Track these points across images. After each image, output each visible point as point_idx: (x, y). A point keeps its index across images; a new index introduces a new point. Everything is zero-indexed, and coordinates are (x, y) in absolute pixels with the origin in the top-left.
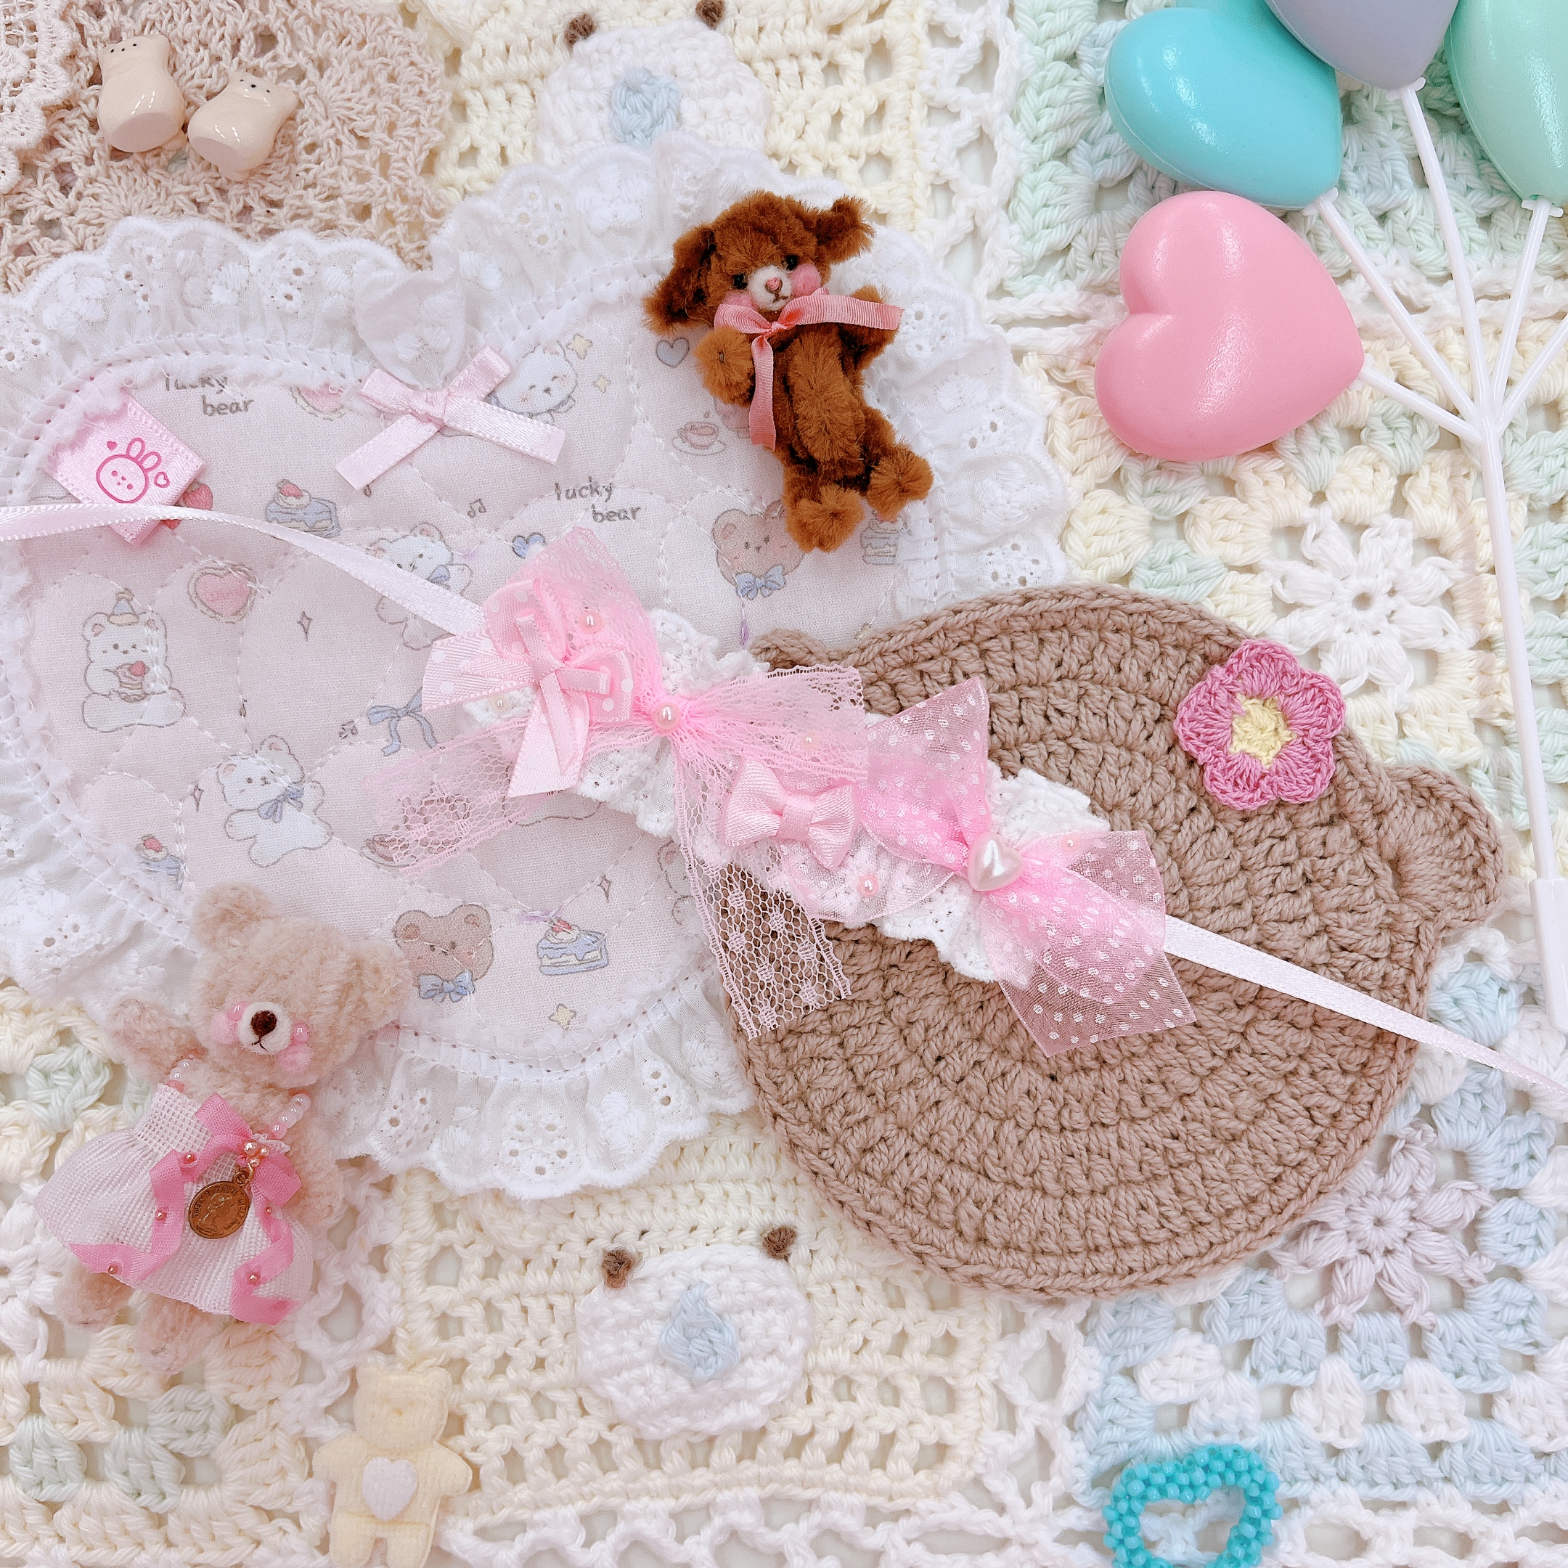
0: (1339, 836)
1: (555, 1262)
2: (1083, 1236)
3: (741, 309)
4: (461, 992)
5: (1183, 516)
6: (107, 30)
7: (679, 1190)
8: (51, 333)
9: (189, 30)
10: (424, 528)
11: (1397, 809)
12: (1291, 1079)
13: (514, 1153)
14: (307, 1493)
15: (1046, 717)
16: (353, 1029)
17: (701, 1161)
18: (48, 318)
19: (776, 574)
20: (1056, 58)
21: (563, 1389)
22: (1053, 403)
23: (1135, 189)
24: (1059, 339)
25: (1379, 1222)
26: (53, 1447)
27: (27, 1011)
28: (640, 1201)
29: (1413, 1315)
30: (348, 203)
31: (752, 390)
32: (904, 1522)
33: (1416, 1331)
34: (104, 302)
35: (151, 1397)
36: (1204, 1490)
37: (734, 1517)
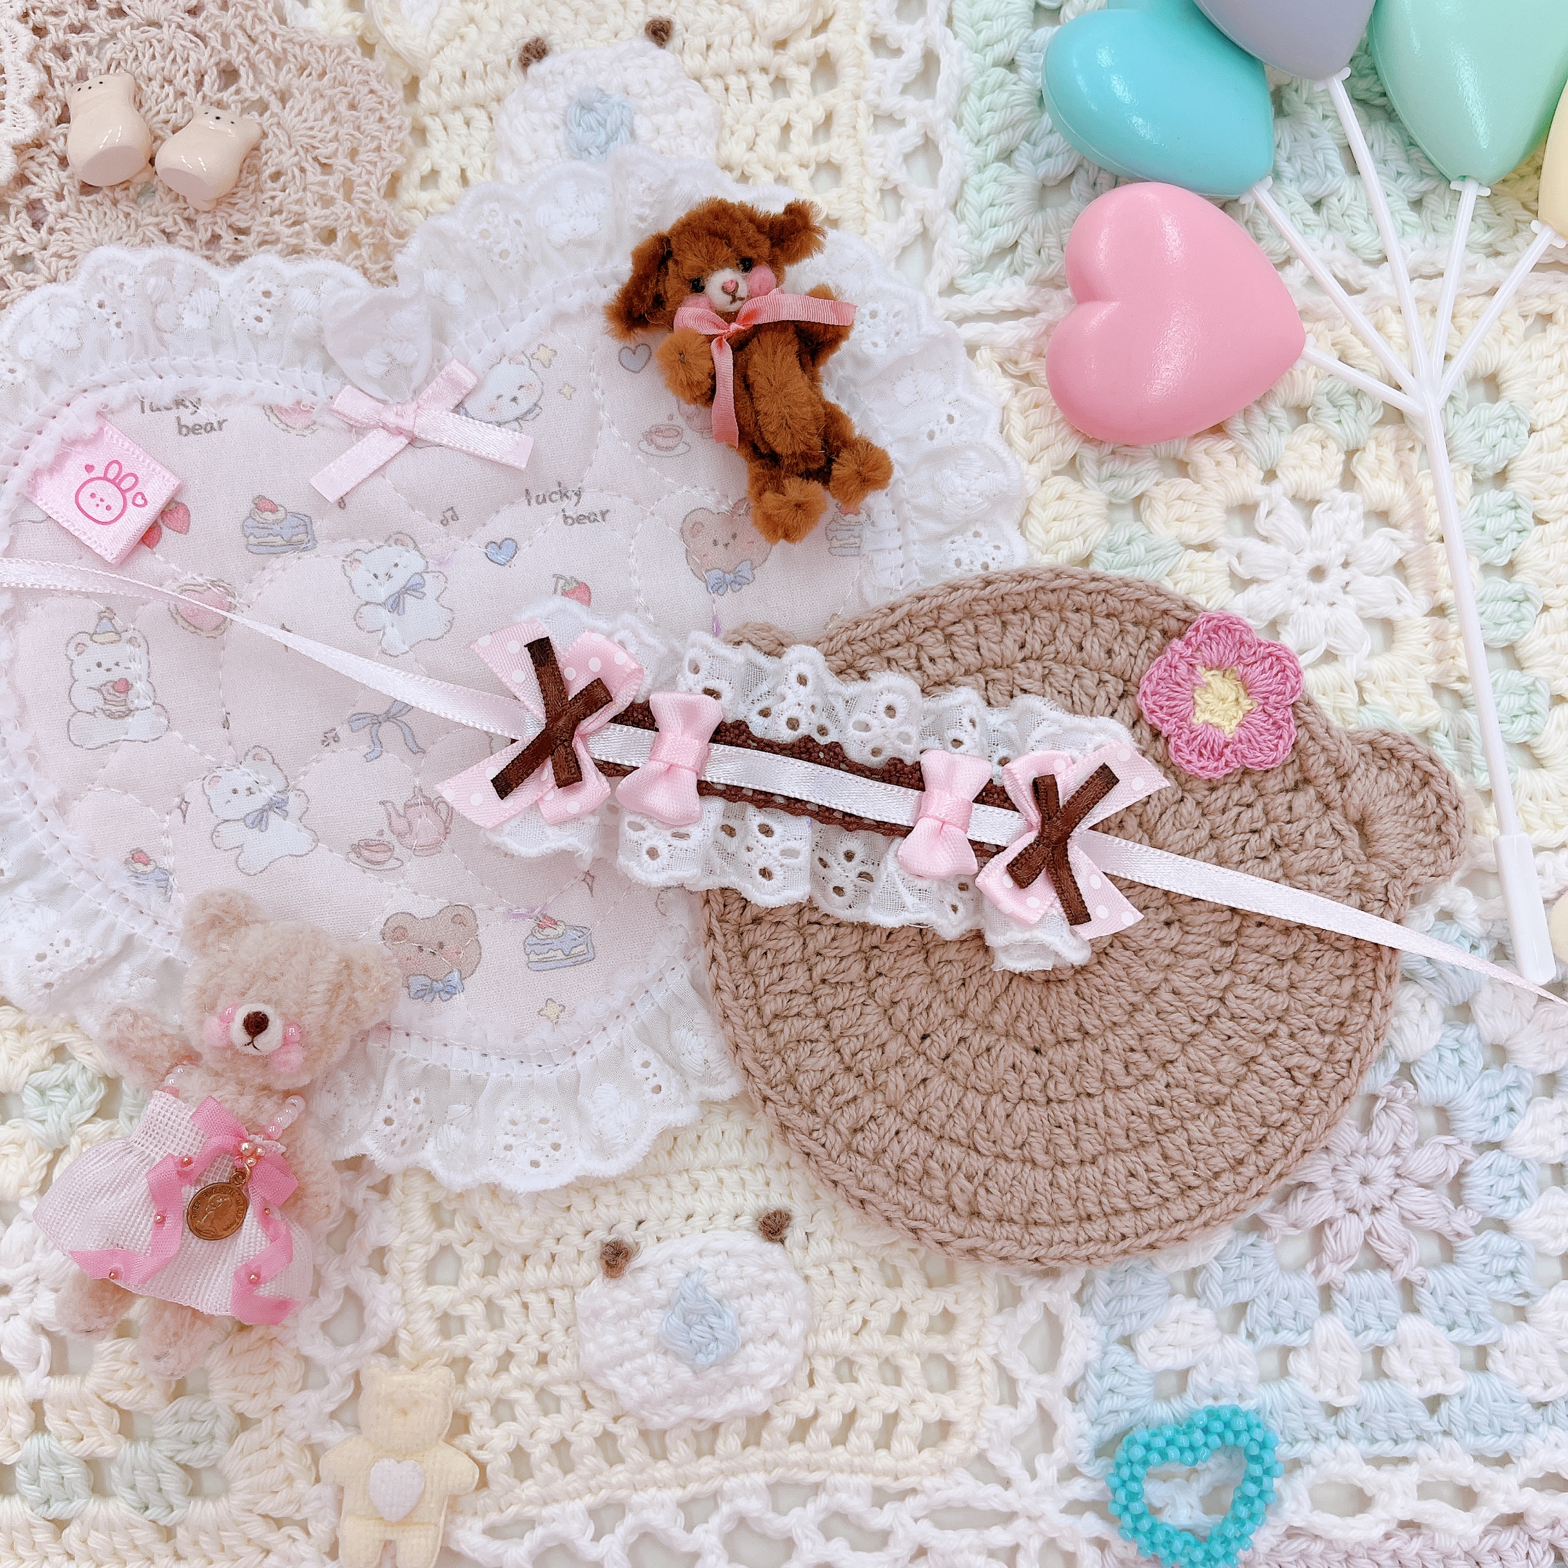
0: (1303, 800)
1: (553, 1257)
2: (1075, 1205)
3: (699, 311)
4: (450, 991)
5: (1139, 499)
6: (74, 70)
7: (674, 1179)
8: (27, 362)
9: (153, 67)
10: (399, 538)
11: (1359, 771)
12: (1272, 1041)
13: (508, 1148)
14: (314, 1498)
15: (1014, 697)
16: (344, 1028)
17: (694, 1149)
18: (24, 348)
19: (745, 569)
20: (995, 64)
21: (567, 1383)
22: (1007, 395)
23: (1077, 186)
24: (1009, 332)
25: (1365, 1181)
26: (59, 1464)
27: (21, 1030)
28: (636, 1192)
29: (1402, 1271)
30: (314, 228)
31: (713, 390)
32: (911, 1501)
33: (1407, 1287)
34: (78, 330)
35: (156, 1410)
36: (1204, 1452)
37: (741, 1503)
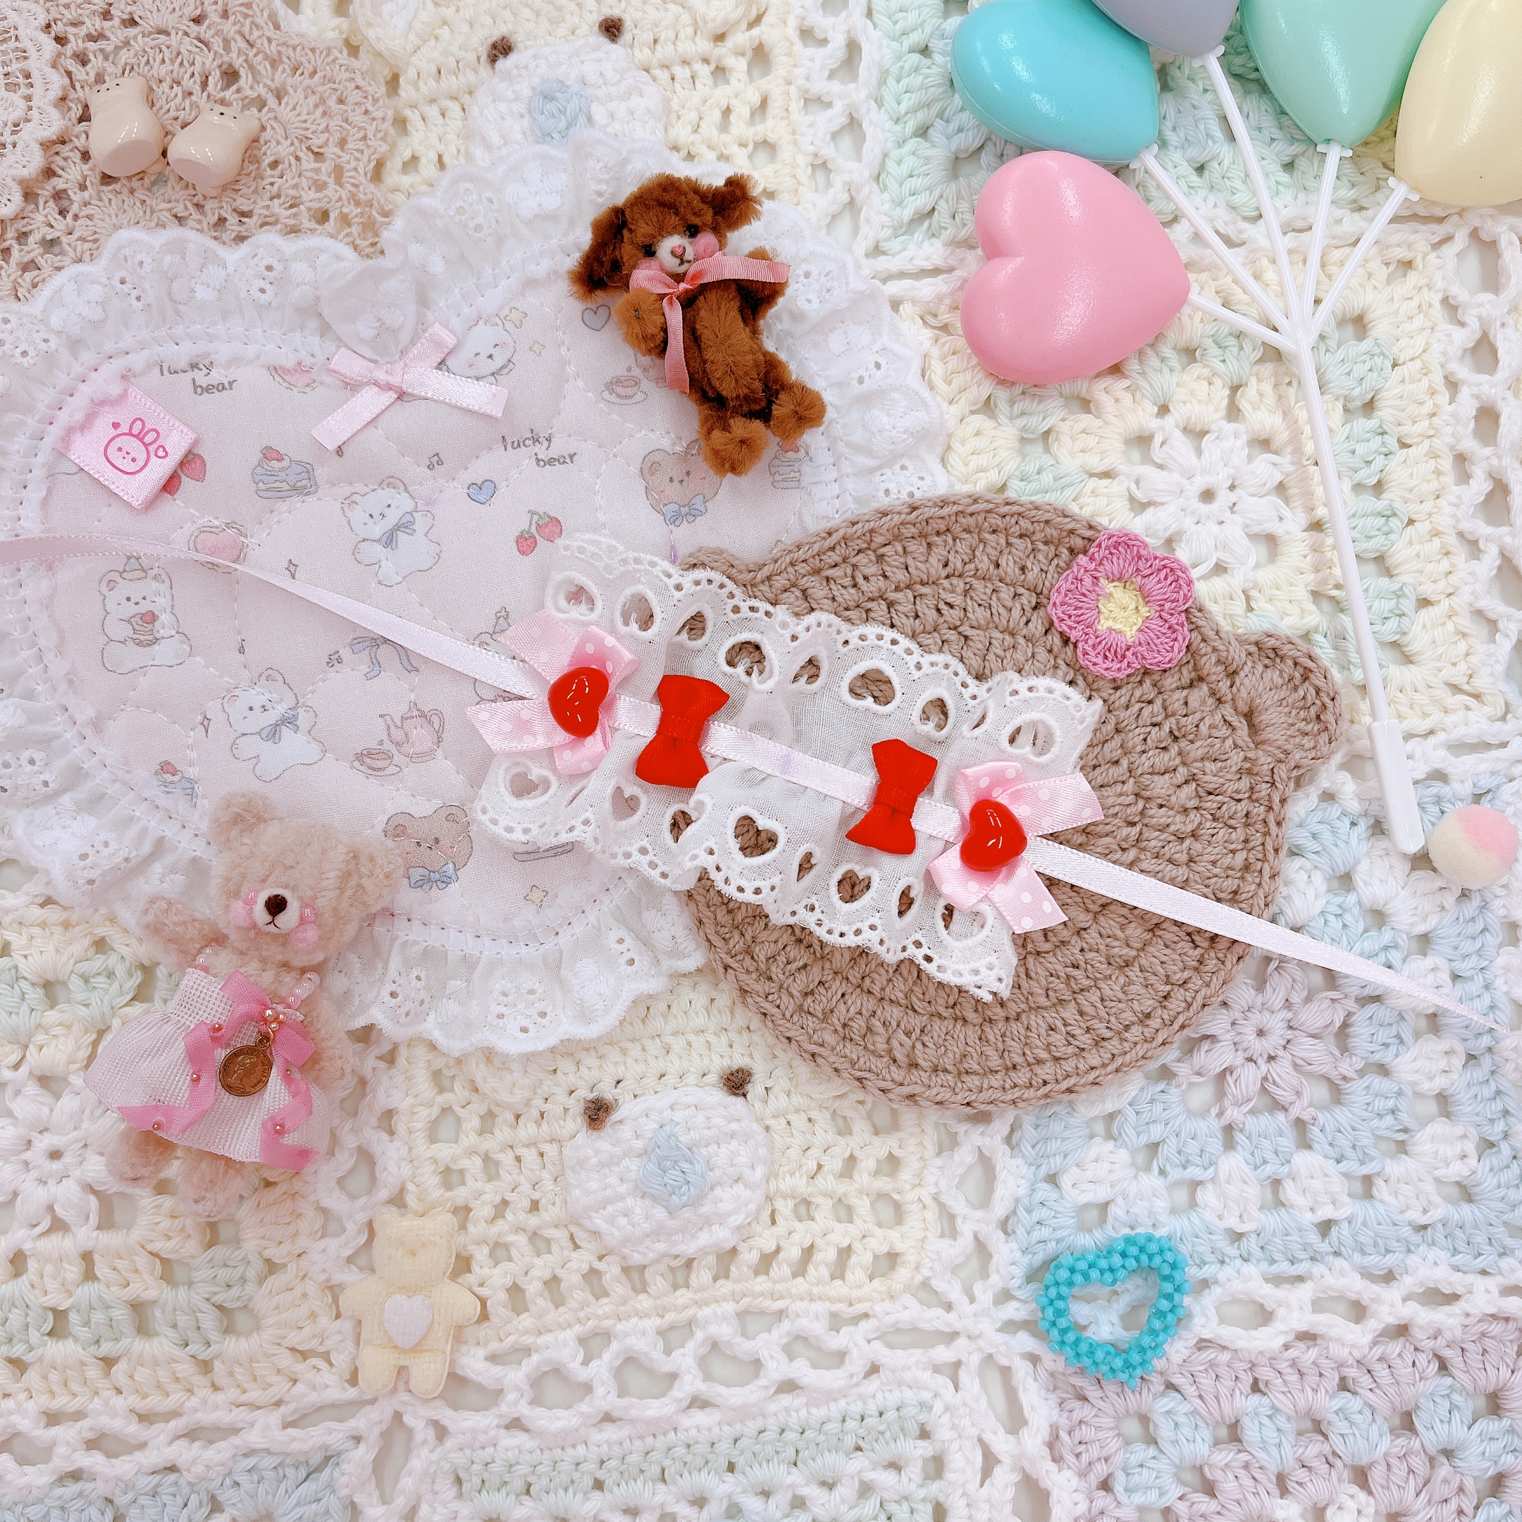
0: (1198, 695)
1: (542, 1115)
2: (1002, 1057)
3: (651, 273)
4: (446, 881)
5: (1047, 433)
6: (92, 74)
7: (648, 1043)
8: (59, 333)
9: (163, 70)
10: (391, 481)
11: (1246, 669)
13: (501, 1016)
14: (336, 1333)
15: (938, 610)
17: (665, 1016)
18: (55, 321)
19: (698, 501)
20: (911, 51)
21: (556, 1226)
22: (928, 344)
23: (985, 158)
24: (929, 288)
25: (1261, 1033)
26: (108, 1307)
27: (66, 925)
28: (614, 1055)
29: (1295, 1111)
30: (309, 209)
31: (665, 342)
32: (864, 1325)
33: (1300, 1125)
34: (103, 304)
35: (193, 1257)
36: (1122, 1273)
37: (713, 1329)
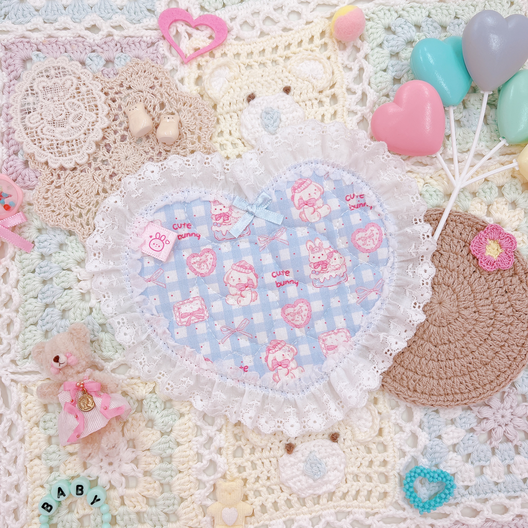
1: (271, 449)
6: (117, 105)
14: (204, 521)
20: (383, 96)
21: (276, 485)
25: (503, 417)
26: (129, 514)
29: (515, 443)
32: (377, 516)
33: (516, 447)
35: (157, 497)
37: (328, 518)
